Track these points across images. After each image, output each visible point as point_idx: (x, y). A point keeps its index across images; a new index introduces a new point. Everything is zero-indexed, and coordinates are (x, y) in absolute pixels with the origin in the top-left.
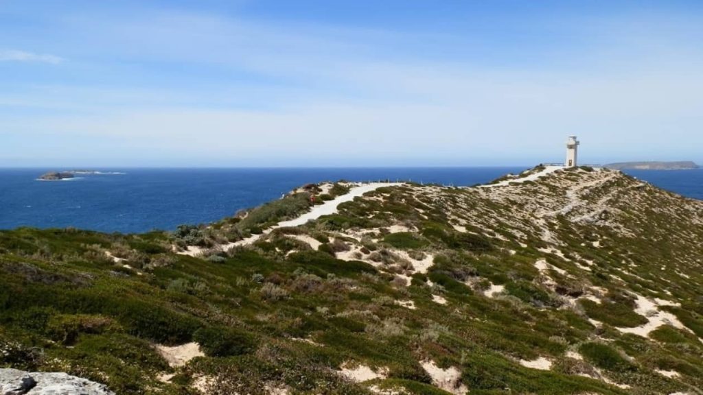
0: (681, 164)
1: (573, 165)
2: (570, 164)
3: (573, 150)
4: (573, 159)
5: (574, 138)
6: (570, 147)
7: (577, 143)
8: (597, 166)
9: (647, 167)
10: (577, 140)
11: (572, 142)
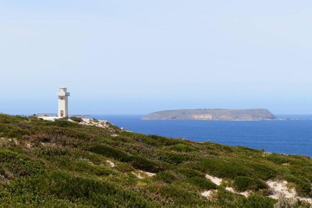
0: (251, 112)
1: (64, 116)
2: (62, 115)
3: (64, 101)
4: (64, 110)
5: (65, 89)
6: (62, 98)
7: (67, 95)
8: (87, 116)
9: (208, 117)
10: (67, 92)
11: (63, 94)
